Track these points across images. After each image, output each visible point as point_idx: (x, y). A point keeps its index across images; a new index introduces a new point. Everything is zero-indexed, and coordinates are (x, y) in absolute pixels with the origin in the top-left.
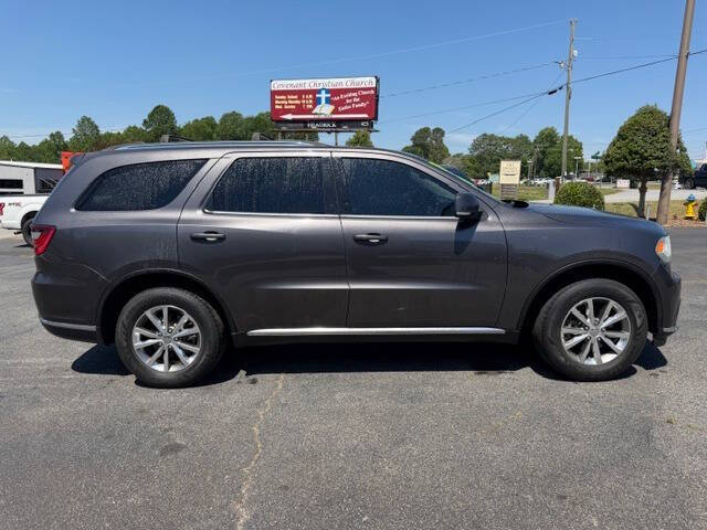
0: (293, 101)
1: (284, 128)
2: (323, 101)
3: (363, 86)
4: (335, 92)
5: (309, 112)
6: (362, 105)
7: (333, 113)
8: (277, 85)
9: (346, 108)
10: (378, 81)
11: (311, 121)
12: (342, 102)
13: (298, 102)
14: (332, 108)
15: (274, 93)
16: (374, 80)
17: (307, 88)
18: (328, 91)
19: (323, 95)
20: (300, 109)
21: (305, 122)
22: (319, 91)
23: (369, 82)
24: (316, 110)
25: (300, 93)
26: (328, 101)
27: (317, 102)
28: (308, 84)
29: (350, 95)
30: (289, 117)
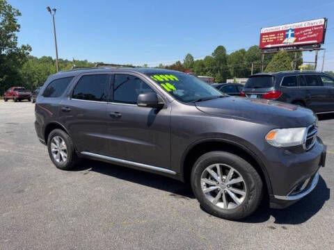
0: (273, 37)
1: (265, 52)
2: (290, 35)
3: (316, 25)
4: (296, 30)
5: (281, 42)
6: (315, 35)
7: (295, 41)
8: (264, 30)
9: (304, 38)
10: (326, 20)
11: (281, 47)
12: (302, 35)
13: (275, 38)
14: (294, 39)
15: (262, 35)
16: (324, 20)
17: (281, 29)
18: (293, 30)
19: (290, 33)
20: (275, 42)
21: (278, 48)
22: (288, 31)
23: (319, 22)
24: (285, 41)
25: (276, 33)
26: (292, 35)
27: (286, 36)
28: (281, 28)
29: (306, 31)
30: (269, 46)
